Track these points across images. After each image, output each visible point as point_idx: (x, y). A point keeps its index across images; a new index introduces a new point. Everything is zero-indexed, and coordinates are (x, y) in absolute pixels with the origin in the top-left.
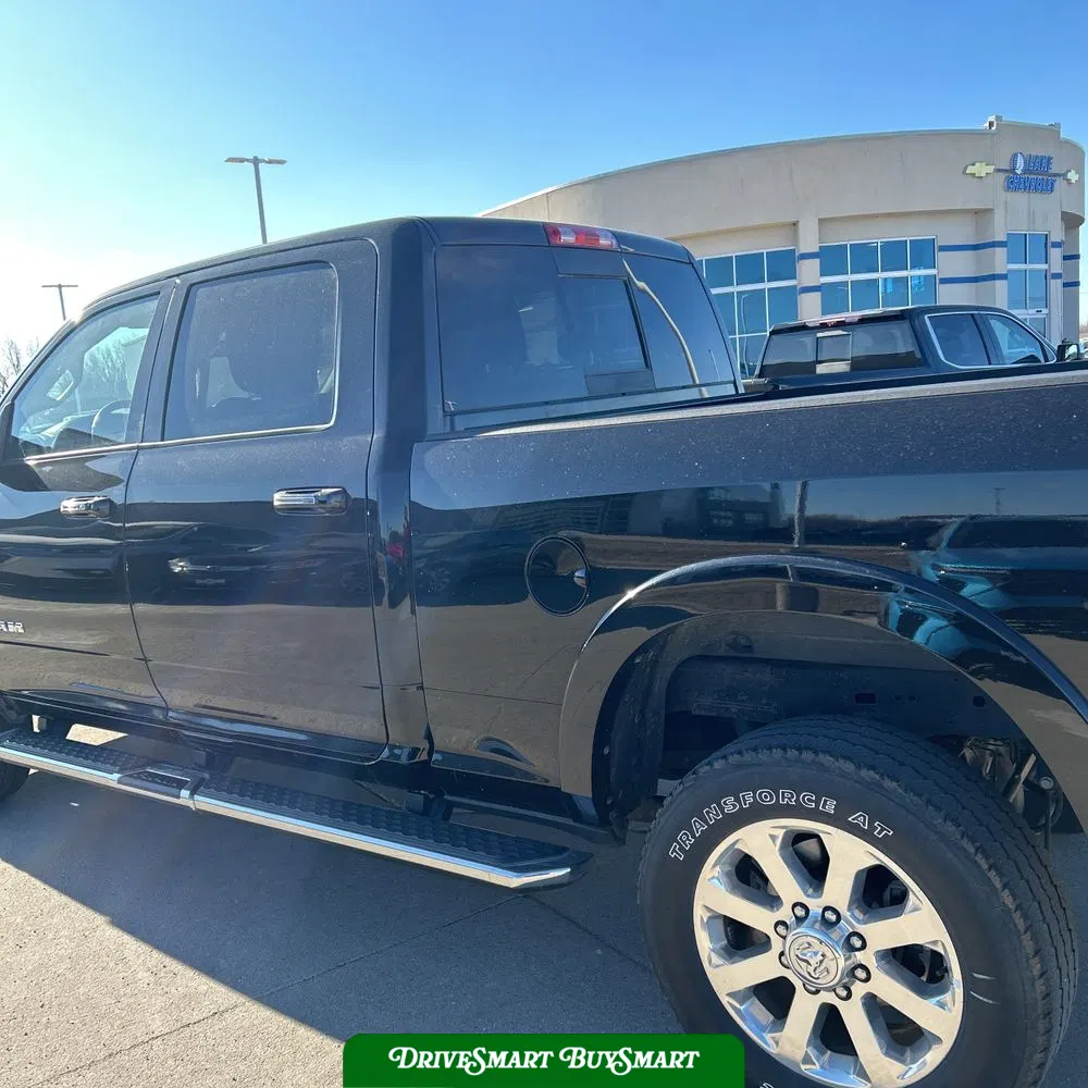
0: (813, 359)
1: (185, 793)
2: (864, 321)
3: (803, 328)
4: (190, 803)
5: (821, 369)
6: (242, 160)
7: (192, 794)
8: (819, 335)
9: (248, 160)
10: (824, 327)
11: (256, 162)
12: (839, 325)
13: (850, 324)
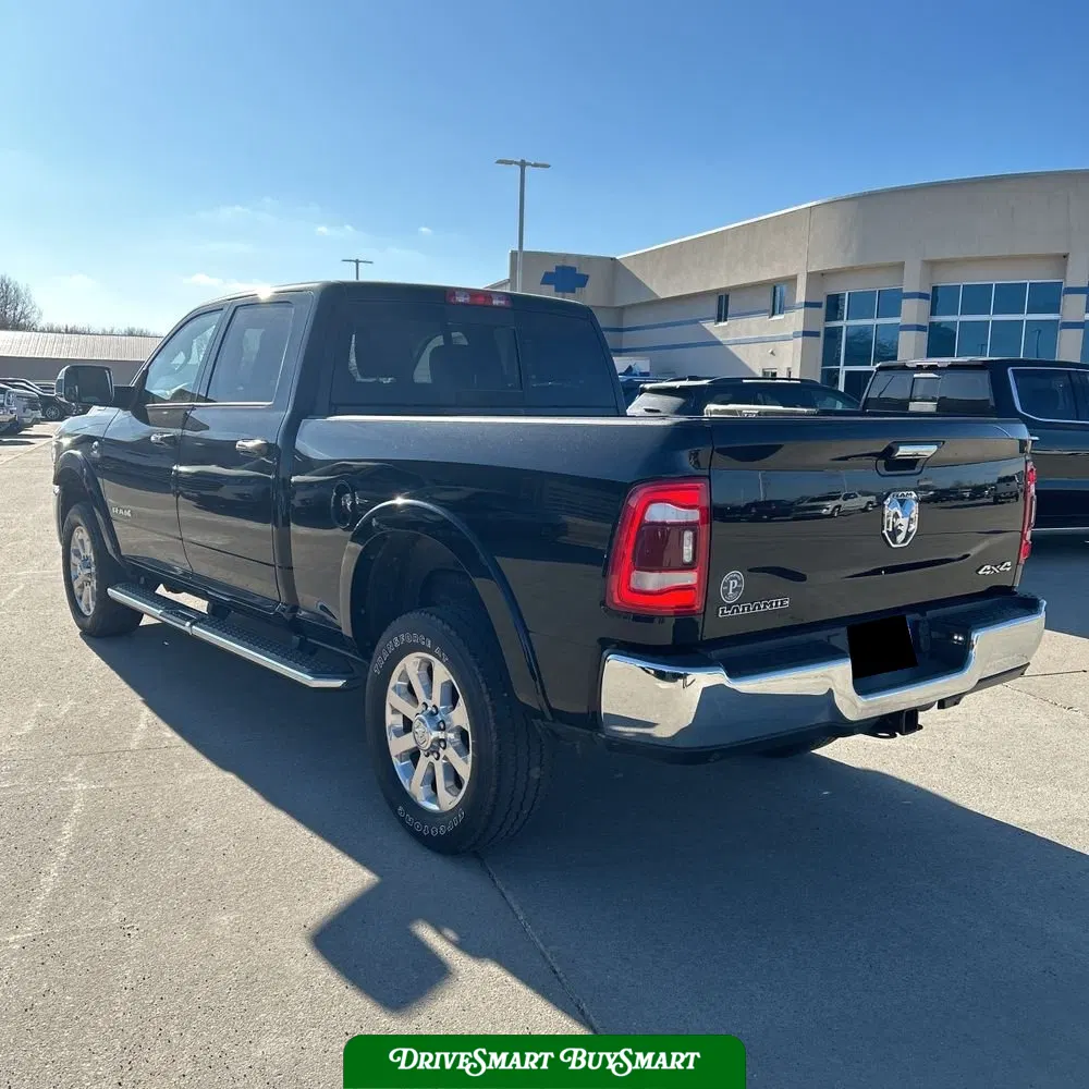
0: (907, 396)
1: (188, 624)
2: (953, 367)
3: (904, 368)
4: (188, 630)
5: (914, 407)
6: (511, 163)
7: (192, 625)
8: (915, 376)
9: (516, 163)
10: (919, 368)
11: (523, 164)
12: (932, 368)
13: (941, 368)
